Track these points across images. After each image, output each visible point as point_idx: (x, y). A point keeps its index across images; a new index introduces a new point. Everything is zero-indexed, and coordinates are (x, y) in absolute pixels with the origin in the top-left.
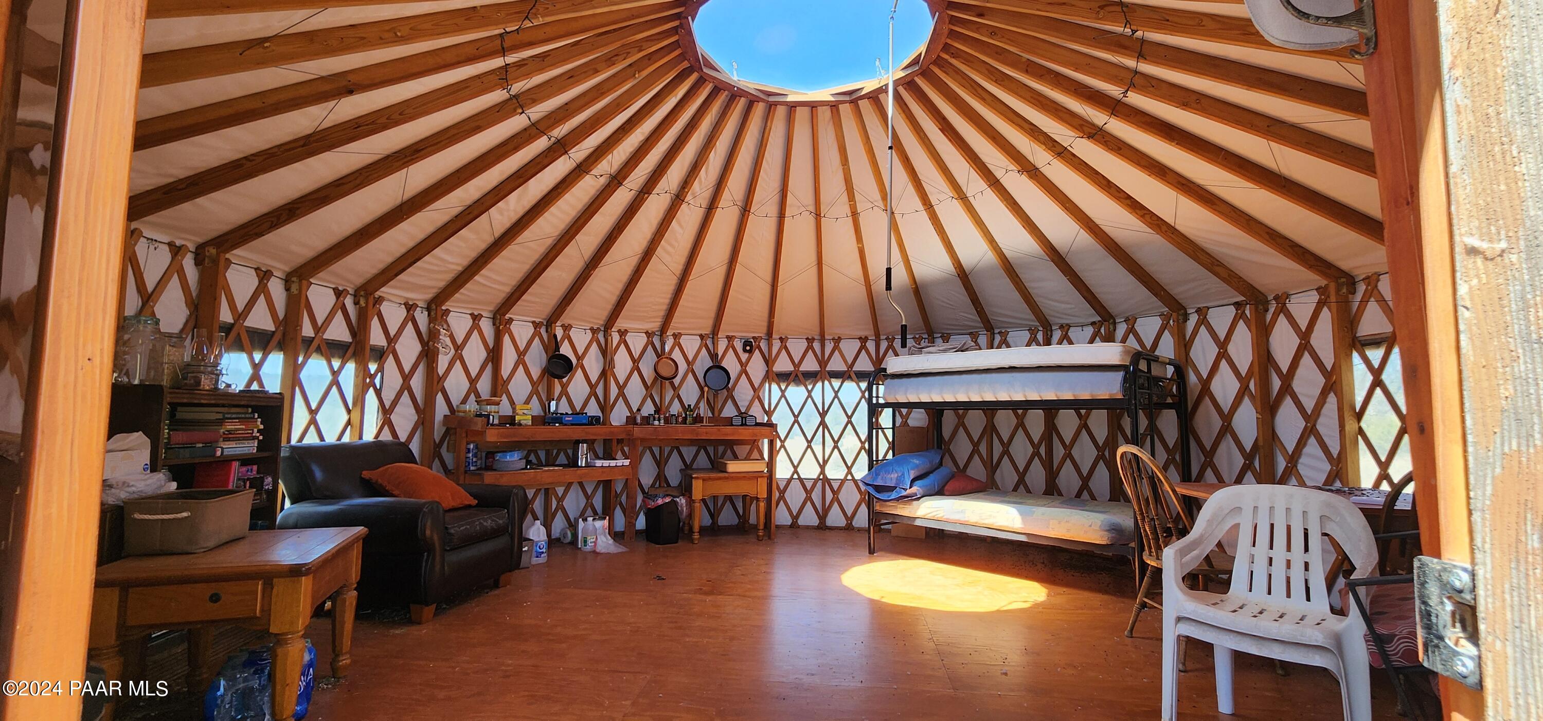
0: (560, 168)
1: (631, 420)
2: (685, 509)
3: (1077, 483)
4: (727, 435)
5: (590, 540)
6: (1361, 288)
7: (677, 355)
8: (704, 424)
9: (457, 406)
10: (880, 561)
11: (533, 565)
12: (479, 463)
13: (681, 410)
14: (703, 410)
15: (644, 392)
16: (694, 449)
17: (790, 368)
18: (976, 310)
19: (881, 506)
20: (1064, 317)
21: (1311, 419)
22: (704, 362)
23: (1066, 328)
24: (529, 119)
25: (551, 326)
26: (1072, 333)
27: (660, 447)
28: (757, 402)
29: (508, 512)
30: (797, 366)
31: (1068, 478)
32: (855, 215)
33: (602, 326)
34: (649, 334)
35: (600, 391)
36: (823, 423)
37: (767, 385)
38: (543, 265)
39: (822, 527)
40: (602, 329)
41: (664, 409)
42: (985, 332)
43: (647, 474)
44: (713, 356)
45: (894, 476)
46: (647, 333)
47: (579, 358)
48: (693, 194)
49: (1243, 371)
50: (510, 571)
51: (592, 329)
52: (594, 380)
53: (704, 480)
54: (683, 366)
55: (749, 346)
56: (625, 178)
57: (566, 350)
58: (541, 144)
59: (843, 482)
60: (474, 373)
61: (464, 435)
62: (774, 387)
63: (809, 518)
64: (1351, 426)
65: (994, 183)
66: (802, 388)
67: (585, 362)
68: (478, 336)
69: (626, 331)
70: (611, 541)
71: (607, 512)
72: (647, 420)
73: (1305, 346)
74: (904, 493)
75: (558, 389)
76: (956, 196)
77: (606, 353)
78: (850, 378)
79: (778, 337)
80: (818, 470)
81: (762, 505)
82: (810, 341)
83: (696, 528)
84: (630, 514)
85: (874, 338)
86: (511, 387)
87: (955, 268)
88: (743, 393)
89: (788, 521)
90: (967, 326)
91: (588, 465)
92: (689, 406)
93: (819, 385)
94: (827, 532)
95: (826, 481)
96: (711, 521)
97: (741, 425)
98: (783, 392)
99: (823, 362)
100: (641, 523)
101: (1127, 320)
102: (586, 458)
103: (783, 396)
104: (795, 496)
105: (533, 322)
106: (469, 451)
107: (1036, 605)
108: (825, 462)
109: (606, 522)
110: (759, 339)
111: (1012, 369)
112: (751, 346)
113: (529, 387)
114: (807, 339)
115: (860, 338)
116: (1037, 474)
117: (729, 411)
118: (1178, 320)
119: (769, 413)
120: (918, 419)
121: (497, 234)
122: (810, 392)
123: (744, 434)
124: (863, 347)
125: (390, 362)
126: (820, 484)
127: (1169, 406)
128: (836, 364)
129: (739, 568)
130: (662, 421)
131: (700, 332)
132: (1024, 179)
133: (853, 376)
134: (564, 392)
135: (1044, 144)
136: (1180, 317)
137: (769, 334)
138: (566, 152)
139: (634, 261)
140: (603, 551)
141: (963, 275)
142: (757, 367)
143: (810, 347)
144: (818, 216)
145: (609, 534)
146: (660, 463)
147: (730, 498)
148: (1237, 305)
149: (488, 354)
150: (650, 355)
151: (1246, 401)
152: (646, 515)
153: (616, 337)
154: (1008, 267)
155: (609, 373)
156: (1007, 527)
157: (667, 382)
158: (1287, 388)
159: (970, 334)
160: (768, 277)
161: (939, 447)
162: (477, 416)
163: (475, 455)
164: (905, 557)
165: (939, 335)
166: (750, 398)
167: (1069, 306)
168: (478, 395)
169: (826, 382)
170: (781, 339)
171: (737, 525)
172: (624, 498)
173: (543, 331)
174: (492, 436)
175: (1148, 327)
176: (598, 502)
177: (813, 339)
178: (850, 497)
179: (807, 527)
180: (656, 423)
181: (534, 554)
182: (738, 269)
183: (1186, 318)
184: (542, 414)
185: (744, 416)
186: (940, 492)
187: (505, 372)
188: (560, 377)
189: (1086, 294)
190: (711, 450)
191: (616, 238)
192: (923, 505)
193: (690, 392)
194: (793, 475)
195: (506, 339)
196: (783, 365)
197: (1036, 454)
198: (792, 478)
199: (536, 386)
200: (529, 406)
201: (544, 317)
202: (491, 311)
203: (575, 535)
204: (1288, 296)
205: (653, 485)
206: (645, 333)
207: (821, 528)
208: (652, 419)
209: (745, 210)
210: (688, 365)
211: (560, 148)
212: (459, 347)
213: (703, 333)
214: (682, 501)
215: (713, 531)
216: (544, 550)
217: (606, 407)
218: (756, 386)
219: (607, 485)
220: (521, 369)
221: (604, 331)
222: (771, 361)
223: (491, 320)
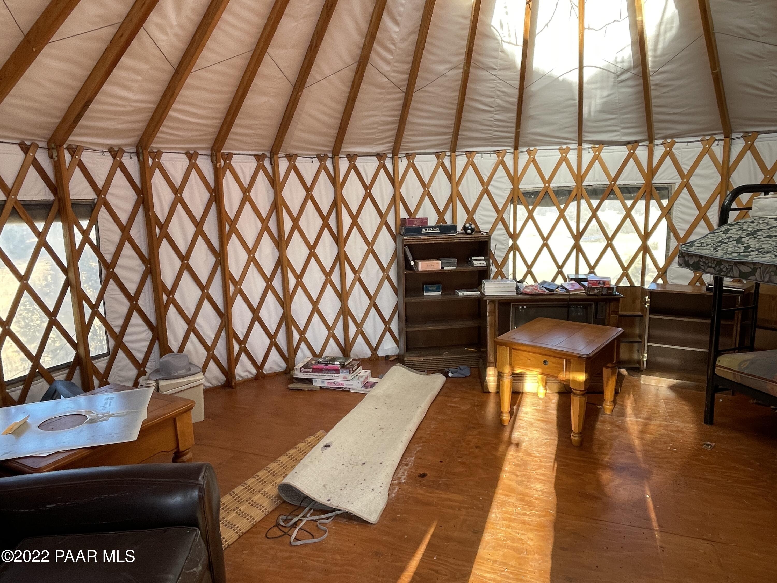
17: (539, 185)
25: (273, 157)
30: (547, 182)
33: (329, 151)
34: (380, 157)
35: (332, 222)
40: (330, 155)
47: (308, 189)
51: (318, 157)
52: (325, 210)
54: (418, 190)
60: (198, 216)
62: (521, 208)
66: (553, 209)
67: (315, 193)
68: (197, 177)
69: (355, 156)
75: (288, 224)
77: (336, 182)
78: (612, 194)
79: (526, 149)
82: (564, 151)
85: (647, 143)
86: (240, 226)
88: (485, 214)
93: (574, 203)
98: (530, 213)
99: (579, 177)
103: (531, 217)
105: (255, 155)
113: (259, 225)
114: (561, 149)
115: (628, 144)
119: (514, 237)
122: (562, 212)
124: (631, 155)
125: (103, 214)
128: (596, 179)
131: (436, 150)
133: (617, 192)
137: (515, 147)
142: (501, 186)
143: (564, 159)
149: (211, 194)
153: (345, 164)
155: (341, 203)
170: (529, 151)
173: (266, 163)
187: (231, 211)
195: (228, 176)
196: (531, 182)
199: (266, 222)
201: (265, 148)
202: (206, 148)
206: (376, 156)
212: (178, 190)
218: (500, 208)
220: (247, 206)
221: (332, 158)
222: (516, 180)
223: (209, 158)
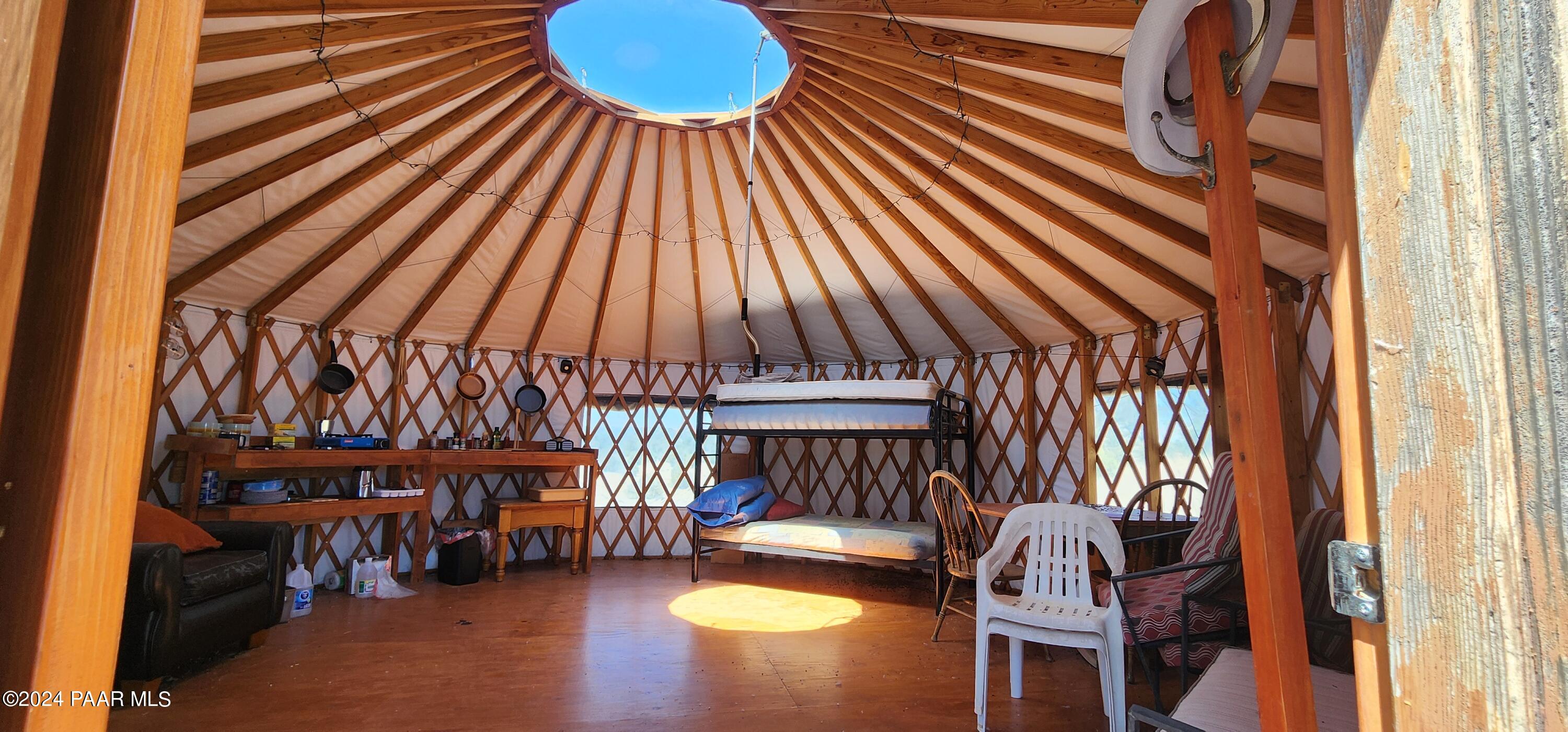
0: (367, 149)
1: (425, 444)
2: (489, 543)
3: (882, 506)
4: (543, 461)
5: (369, 584)
6: (1100, 345)
7: (484, 372)
8: (515, 449)
9: (190, 424)
10: (703, 588)
11: (293, 619)
12: (219, 495)
13: (486, 433)
14: (513, 433)
15: (442, 411)
16: (499, 477)
17: (611, 391)
18: (801, 343)
19: (706, 533)
20: (878, 354)
21: (1064, 449)
22: (515, 381)
23: (877, 364)
24: (338, 89)
25: (326, 331)
26: (883, 369)
27: (459, 475)
28: (573, 426)
29: (268, 555)
30: (619, 389)
31: (875, 501)
32: (693, 240)
33: (393, 334)
34: (451, 347)
35: (386, 409)
36: (644, 451)
37: (586, 408)
38: (326, 258)
39: (640, 557)
40: (393, 337)
41: (465, 431)
42: (807, 364)
43: (441, 507)
44: (527, 375)
45: (721, 502)
46: (448, 345)
47: (362, 371)
48: (521, 199)
49: (1016, 409)
50: (267, 628)
51: (379, 337)
52: (379, 395)
53: (513, 511)
54: (490, 385)
55: (568, 366)
56: (445, 172)
57: (344, 359)
58: (347, 119)
59: (663, 509)
60: (215, 383)
61: (200, 460)
62: (594, 410)
63: (626, 548)
64: (1091, 455)
65: (828, 227)
66: (623, 413)
67: (369, 376)
68: (224, 338)
69: (423, 343)
70: (394, 584)
71: (388, 550)
72: (444, 444)
73: (1061, 390)
74: (731, 519)
75: (331, 406)
76: (793, 235)
77: (397, 366)
78: (674, 403)
79: (600, 358)
80: (637, 497)
81: (578, 536)
82: (634, 364)
83: (501, 564)
84: (417, 553)
85: (700, 364)
86: (268, 402)
87: (785, 302)
88: (558, 415)
89: (603, 552)
90: (791, 357)
91: (371, 496)
92: (497, 429)
93: (642, 409)
94: (645, 562)
95: (646, 509)
96: (515, 556)
97: (556, 451)
98: (603, 416)
99: (647, 387)
100: (432, 560)
101: (927, 360)
102: (370, 488)
103: (603, 420)
104: (611, 526)
105: (302, 325)
106: (205, 480)
107: (855, 620)
108: (646, 489)
109: (388, 563)
110: (579, 359)
111: (836, 400)
112: (570, 366)
113: (292, 403)
114: (631, 362)
115: (686, 364)
116: (848, 498)
117: (542, 435)
118: (968, 362)
119: (587, 438)
120: (740, 446)
121: (269, 216)
122: (632, 417)
123: (561, 460)
124: (689, 373)
126: (638, 511)
127: (960, 437)
128: (660, 389)
129: (556, 605)
130: (463, 445)
131: (512, 348)
132: (855, 227)
133: (678, 401)
134: (339, 409)
135: (876, 198)
136: (970, 360)
137: (591, 355)
138: (377, 133)
139: (443, 265)
140: (385, 596)
141: (791, 309)
142: (575, 388)
143: (634, 370)
144: (655, 237)
145: (392, 575)
146: (457, 493)
147: (538, 530)
148: (1013, 353)
149: (237, 360)
150: (451, 373)
151: (1018, 434)
152: (440, 552)
153: (410, 349)
154: (833, 305)
155: (399, 390)
156: (828, 548)
157: (471, 401)
158: (1047, 424)
159: (793, 365)
160: (596, 292)
161: (760, 473)
162: (221, 436)
163: (214, 486)
164: (729, 583)
165: (764, 365)
166: (566, 421)
167: (882, 345)
168: (219, 411)
169: (650, 407)
170: (603, 360)
171: (545, 560)
172: (410, 535)
173: (315, 336)
174: (245, 462)
175: (944, 367)
176: (376, 539)
177: (638, 362)
178: (669, 526)
179: (624, 559)
180: (456, 447)
181: (295, 605)
182: (564, 284)
183: (974, 360)
184: (308, 435)
185: (559, 441)
186: (763, 517)
187: (260, 383)
188: (335, 392)
189: (897, 335)
190: (518, 477)
191: (425, 237)
192: (748, 531)
193: (497, 414)
194: (610, 503)
195: (264, 343)
196: (604, 387)
197: (848, 479)
198: (608, 507)
199: (302, 401)
200: (292, 426)
201: (317, 319)
202: (244, 308)
203: (347, 580)
204: (1050, 348)
205: (447, 518)
206: (447, 345)
207: (639, 559)
208: (450, 442)
209: (579, 222)
210: (497, 384)
211: (371, 127)
212: (195, 350)
213: (516, 349)
214: (486, 535)
215: (519, 566)
216: (308, 600)
217: (392, 428)
218: (574, 408)
219: (390, 521)
220: (282, 380)
221: (395, 341)
222: (591, 383)
223: (244, 319)
